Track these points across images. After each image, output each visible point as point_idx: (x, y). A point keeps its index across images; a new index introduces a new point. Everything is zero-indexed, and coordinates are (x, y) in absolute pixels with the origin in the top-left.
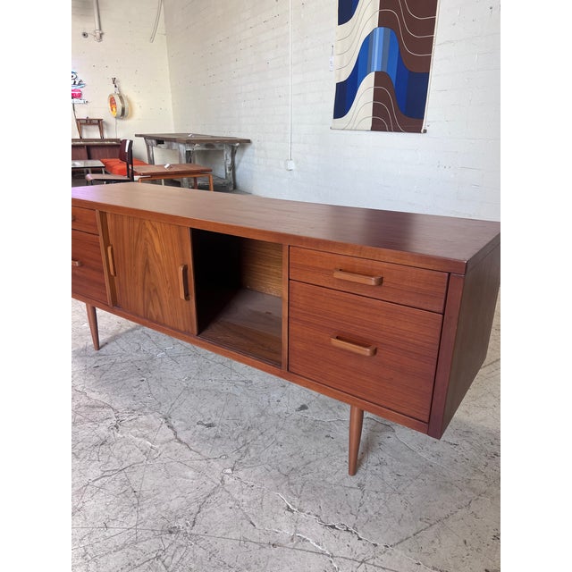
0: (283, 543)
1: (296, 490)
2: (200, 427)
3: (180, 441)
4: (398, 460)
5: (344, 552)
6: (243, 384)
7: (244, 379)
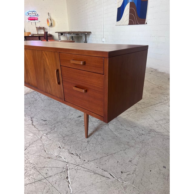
0: (53, 157)
1: (65, 142)
2: (42, 121)
3: (33, 125)
4: (106, 134)
5: (73, 162)
6: (62, 109)
7: (63, 107)
